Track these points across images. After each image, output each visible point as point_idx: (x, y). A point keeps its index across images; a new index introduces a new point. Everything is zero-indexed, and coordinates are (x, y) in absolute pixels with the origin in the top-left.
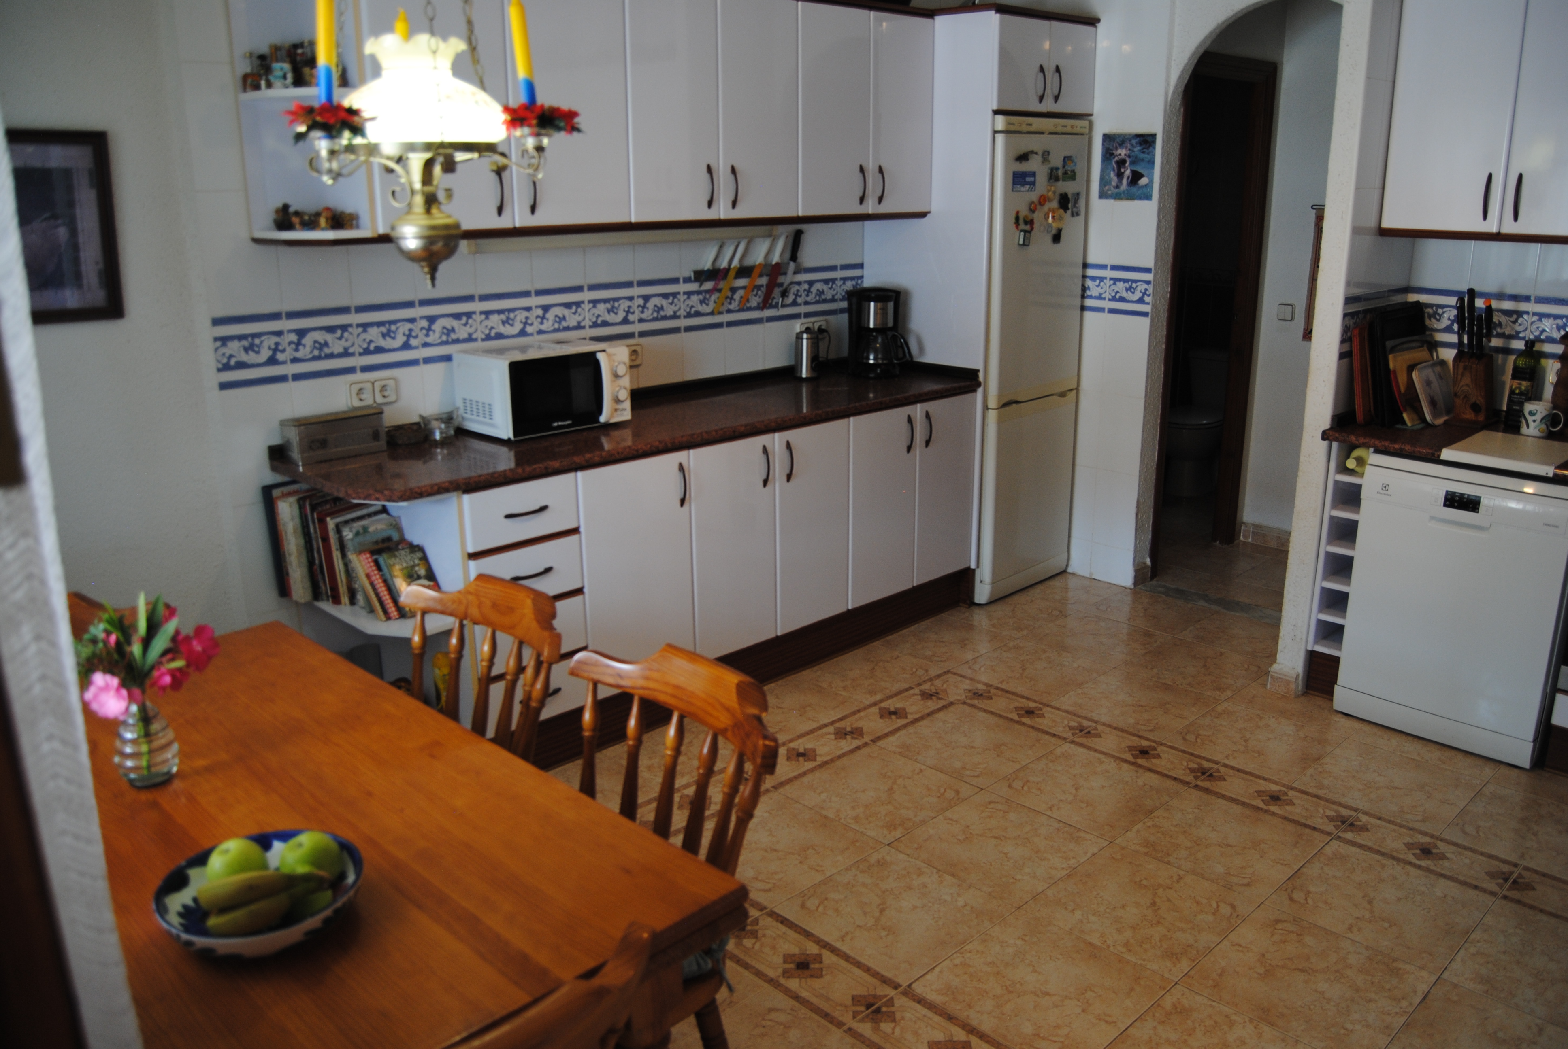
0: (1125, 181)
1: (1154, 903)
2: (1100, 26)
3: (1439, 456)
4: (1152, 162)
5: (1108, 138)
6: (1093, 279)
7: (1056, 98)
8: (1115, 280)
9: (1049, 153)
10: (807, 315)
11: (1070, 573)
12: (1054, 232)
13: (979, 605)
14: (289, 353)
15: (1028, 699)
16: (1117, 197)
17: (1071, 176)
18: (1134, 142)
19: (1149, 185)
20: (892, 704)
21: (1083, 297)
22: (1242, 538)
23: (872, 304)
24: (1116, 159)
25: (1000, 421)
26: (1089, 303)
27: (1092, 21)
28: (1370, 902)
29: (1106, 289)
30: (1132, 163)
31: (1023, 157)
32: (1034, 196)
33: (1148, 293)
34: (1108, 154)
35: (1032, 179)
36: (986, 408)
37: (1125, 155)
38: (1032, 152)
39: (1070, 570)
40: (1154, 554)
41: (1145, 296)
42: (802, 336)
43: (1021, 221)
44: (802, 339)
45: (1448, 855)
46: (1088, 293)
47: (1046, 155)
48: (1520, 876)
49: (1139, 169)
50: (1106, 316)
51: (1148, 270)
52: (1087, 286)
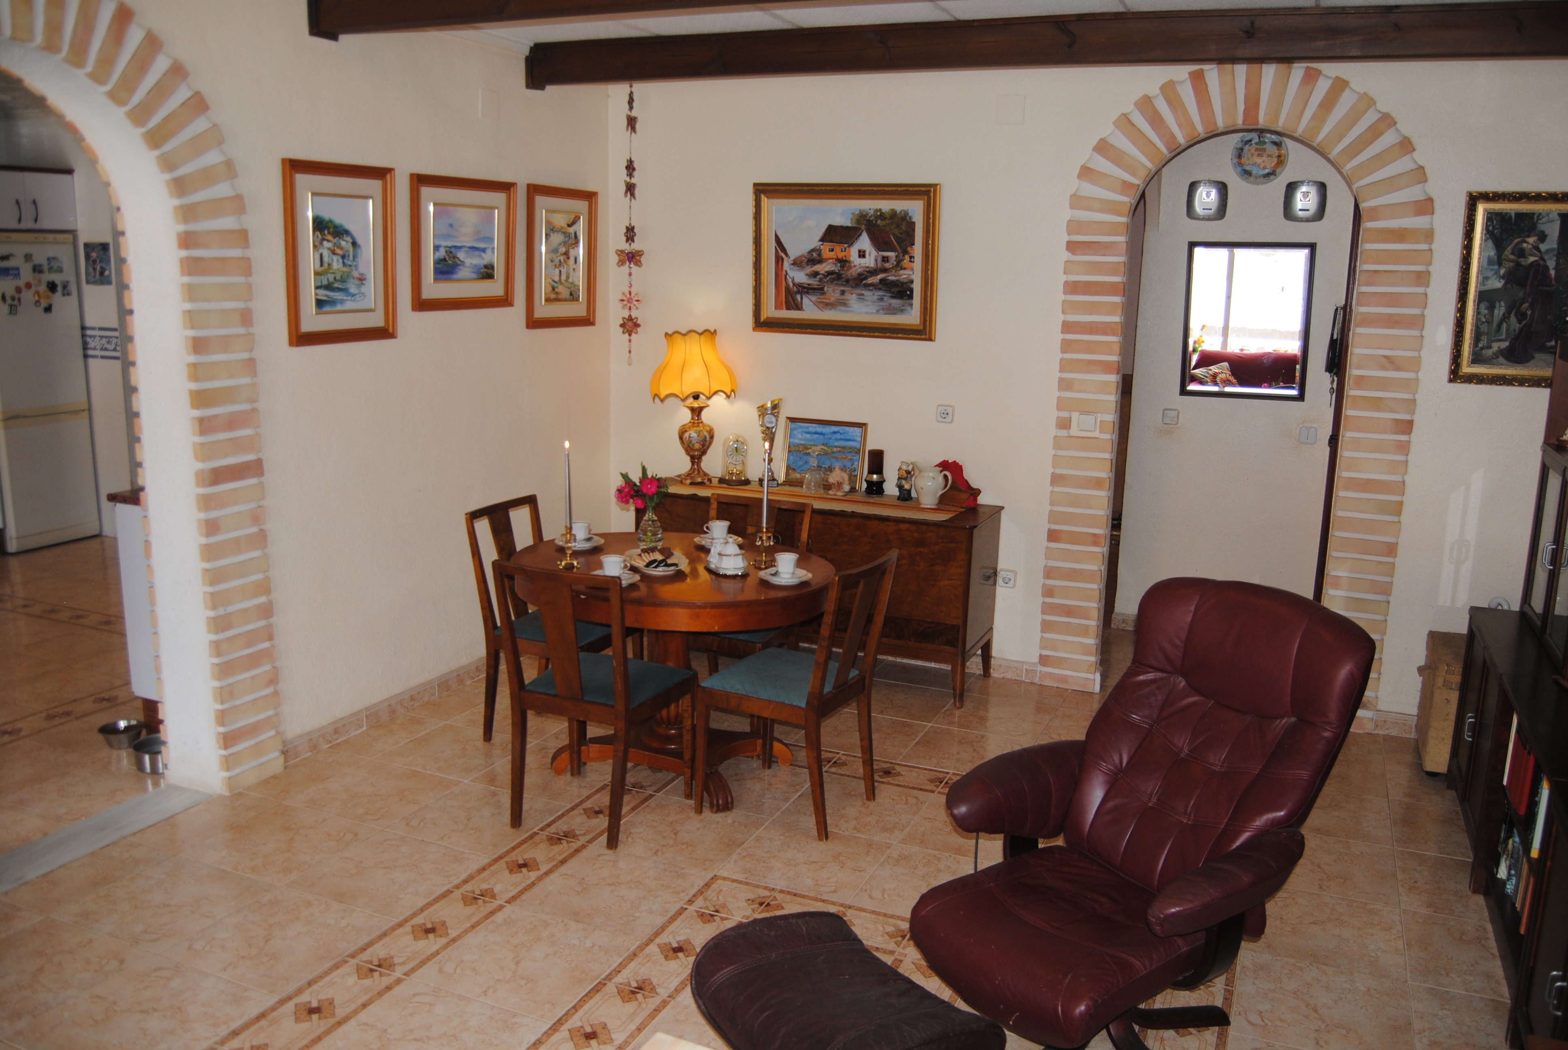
0: (97, 273)
2: (75, 174)
4: (109, 261)
5: (86, 245)
6: (91, 337)
7: (34, 220)
8: (102, 337)
11: (105, 536)
12: (44, 305)
13: (11, 554)
16: (95, 283)
17: (58, 270)
18: (99, 248)
19: (109, 276)
21: (85, 348)
24: (92, 259)
26: (90, 352)
27: (69, 171)
29: (96, 342)
30: (100, 261)
31: (3, 258)
32: (20, 283)
33: (117, 345)
34: (87, 256)
35: (16, 272)
37: (95, 256)
38: (12, 254)
39: (105, 533)
43: (8, 299)
46: (88, 346)
47: (28, 256)
49: (103, 265)
50: (99, 360)
51: (115, 330)
52: (87, 341)
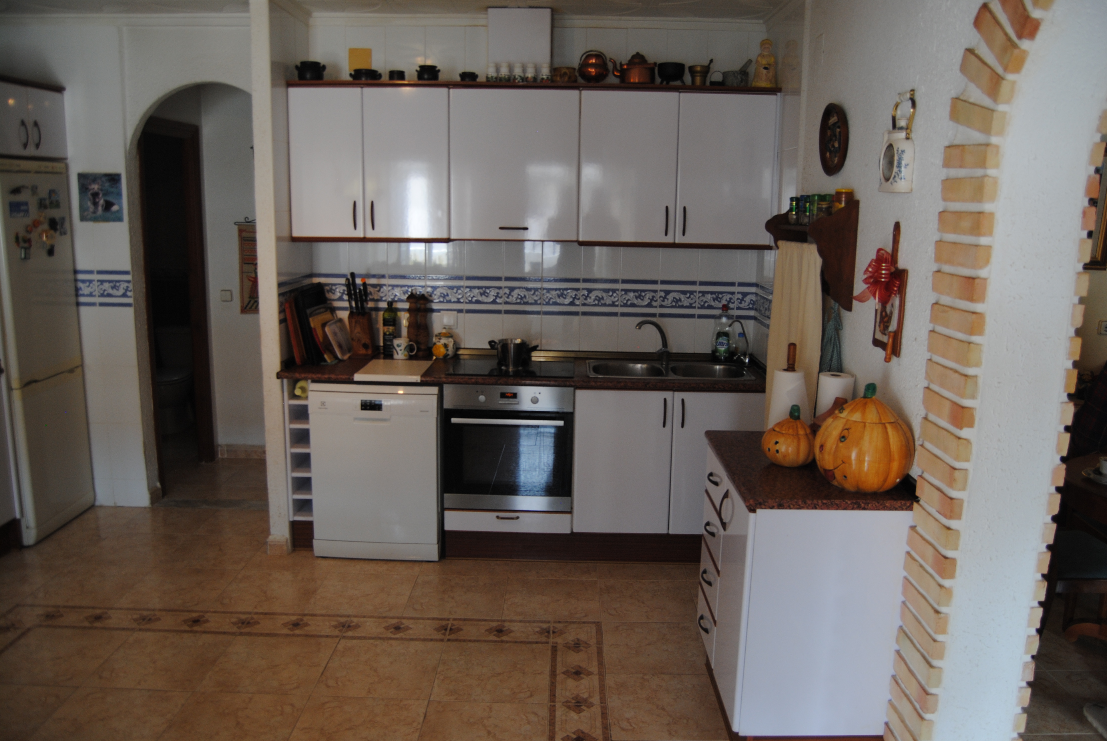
0: (100, 208)
1: (238, 723)
2: (67, 95)
3: (353, 379)
4: (119, 195)
5: (82, 177)
6: (84, 281)
7: (38, 146)
8: (102, 282)
9: (36, 188)
11: (97, 506)
12: (48, 247)
13: (29, 547)
15: (93, 608)
16: (95, 219)
17: (57, 205)
18: (104, 179)
19: (120, 211)
21: (77, 295)
22: (220, 456)
24: (91, 192)
25: (24, 398)
26: (82, 299)
27: (59, 89)
28: (375, 671)
29: (95, 287)
30: (105, 195)
31: (16, 191)
32: (27, 221)
33: (129, 289)
34: (83, 189)
35: (25, 208)
36: (10, 389)
37: (98, 189)
38: (23, 187)
39: (98, 503)
40: (162, 478)
41: (128, 291)
43: (21, 240)
45: (411, 626)
46: (81, 292)
47: (34, 189)
48: (453, 625)
49: (111, 199)
50: (98, 308)
51: (127, 273)
52: (79, 287)
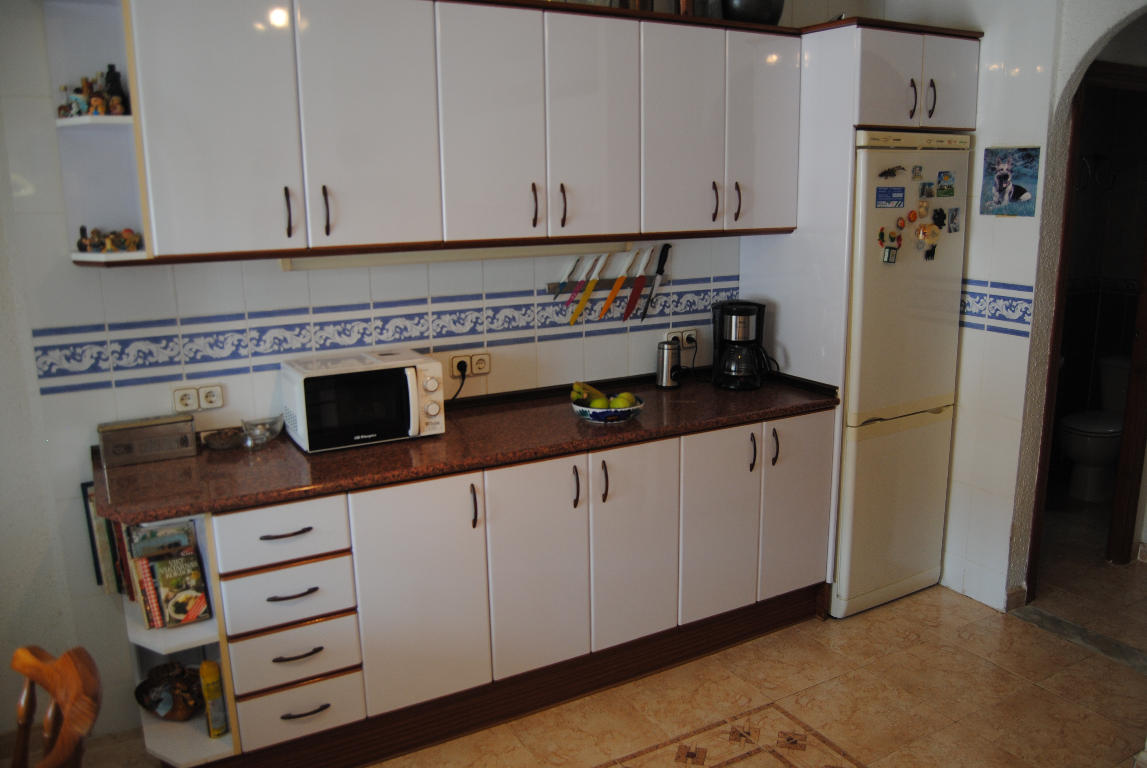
0: (1006, 197)
2: (983, 40)
4: (1035, 177)
5: (990, 153)
6: (974, 295)
7: (931, 113)
8: (996, 298)
9: (921, 168)
10: (675, 325)
11: (943, 586)
12: (927, 248)
13: (835, 618)
14: (113, 361)
15: (844, 754)
16: (999, 212)
17: (949, 192)
18: (1016, 156)
19: (1032, 201)
20: (694, 743)
21: (962, 312)
22: (1139, 558)
23: (734, 317)
24: (998, 174)
25: (860, 439)
26: (968, 319)
27: (976, 36)
29: (986, 304)
30: (1015, 178)
31: (888, 173)
32: (903, 213)
33: (1028, 312)
34: (990, 169)
35: (900, 195)
36: (844, 424)
37: (1007, 170)
38: (900, 168)
39: (943, 583)
40: (1032, 576)
41: (1026, 315)
42: (664, 346)
43: (886, 238)
44: (663, 349)
46: (968, 309)
47: (917, 171)
49: (1022, 184)
50: (985, 333)
51: (1029, 289)
52: (967, 302)
